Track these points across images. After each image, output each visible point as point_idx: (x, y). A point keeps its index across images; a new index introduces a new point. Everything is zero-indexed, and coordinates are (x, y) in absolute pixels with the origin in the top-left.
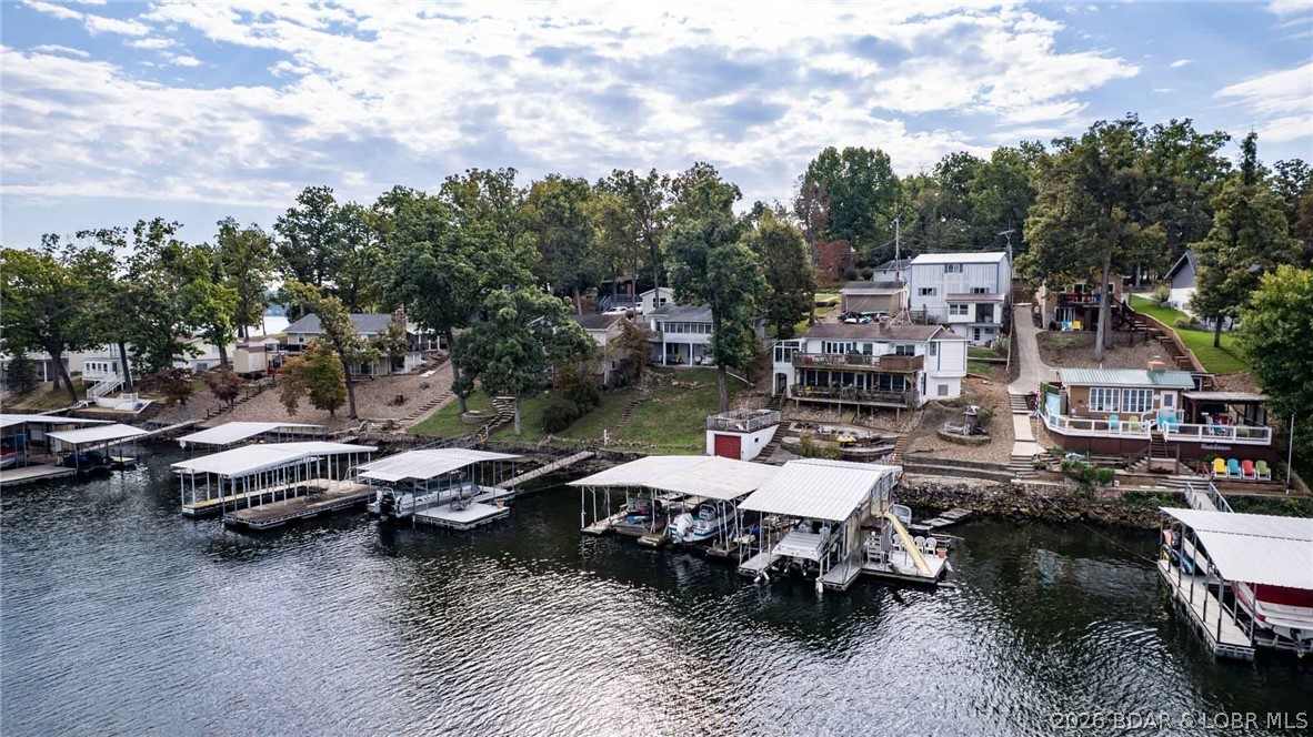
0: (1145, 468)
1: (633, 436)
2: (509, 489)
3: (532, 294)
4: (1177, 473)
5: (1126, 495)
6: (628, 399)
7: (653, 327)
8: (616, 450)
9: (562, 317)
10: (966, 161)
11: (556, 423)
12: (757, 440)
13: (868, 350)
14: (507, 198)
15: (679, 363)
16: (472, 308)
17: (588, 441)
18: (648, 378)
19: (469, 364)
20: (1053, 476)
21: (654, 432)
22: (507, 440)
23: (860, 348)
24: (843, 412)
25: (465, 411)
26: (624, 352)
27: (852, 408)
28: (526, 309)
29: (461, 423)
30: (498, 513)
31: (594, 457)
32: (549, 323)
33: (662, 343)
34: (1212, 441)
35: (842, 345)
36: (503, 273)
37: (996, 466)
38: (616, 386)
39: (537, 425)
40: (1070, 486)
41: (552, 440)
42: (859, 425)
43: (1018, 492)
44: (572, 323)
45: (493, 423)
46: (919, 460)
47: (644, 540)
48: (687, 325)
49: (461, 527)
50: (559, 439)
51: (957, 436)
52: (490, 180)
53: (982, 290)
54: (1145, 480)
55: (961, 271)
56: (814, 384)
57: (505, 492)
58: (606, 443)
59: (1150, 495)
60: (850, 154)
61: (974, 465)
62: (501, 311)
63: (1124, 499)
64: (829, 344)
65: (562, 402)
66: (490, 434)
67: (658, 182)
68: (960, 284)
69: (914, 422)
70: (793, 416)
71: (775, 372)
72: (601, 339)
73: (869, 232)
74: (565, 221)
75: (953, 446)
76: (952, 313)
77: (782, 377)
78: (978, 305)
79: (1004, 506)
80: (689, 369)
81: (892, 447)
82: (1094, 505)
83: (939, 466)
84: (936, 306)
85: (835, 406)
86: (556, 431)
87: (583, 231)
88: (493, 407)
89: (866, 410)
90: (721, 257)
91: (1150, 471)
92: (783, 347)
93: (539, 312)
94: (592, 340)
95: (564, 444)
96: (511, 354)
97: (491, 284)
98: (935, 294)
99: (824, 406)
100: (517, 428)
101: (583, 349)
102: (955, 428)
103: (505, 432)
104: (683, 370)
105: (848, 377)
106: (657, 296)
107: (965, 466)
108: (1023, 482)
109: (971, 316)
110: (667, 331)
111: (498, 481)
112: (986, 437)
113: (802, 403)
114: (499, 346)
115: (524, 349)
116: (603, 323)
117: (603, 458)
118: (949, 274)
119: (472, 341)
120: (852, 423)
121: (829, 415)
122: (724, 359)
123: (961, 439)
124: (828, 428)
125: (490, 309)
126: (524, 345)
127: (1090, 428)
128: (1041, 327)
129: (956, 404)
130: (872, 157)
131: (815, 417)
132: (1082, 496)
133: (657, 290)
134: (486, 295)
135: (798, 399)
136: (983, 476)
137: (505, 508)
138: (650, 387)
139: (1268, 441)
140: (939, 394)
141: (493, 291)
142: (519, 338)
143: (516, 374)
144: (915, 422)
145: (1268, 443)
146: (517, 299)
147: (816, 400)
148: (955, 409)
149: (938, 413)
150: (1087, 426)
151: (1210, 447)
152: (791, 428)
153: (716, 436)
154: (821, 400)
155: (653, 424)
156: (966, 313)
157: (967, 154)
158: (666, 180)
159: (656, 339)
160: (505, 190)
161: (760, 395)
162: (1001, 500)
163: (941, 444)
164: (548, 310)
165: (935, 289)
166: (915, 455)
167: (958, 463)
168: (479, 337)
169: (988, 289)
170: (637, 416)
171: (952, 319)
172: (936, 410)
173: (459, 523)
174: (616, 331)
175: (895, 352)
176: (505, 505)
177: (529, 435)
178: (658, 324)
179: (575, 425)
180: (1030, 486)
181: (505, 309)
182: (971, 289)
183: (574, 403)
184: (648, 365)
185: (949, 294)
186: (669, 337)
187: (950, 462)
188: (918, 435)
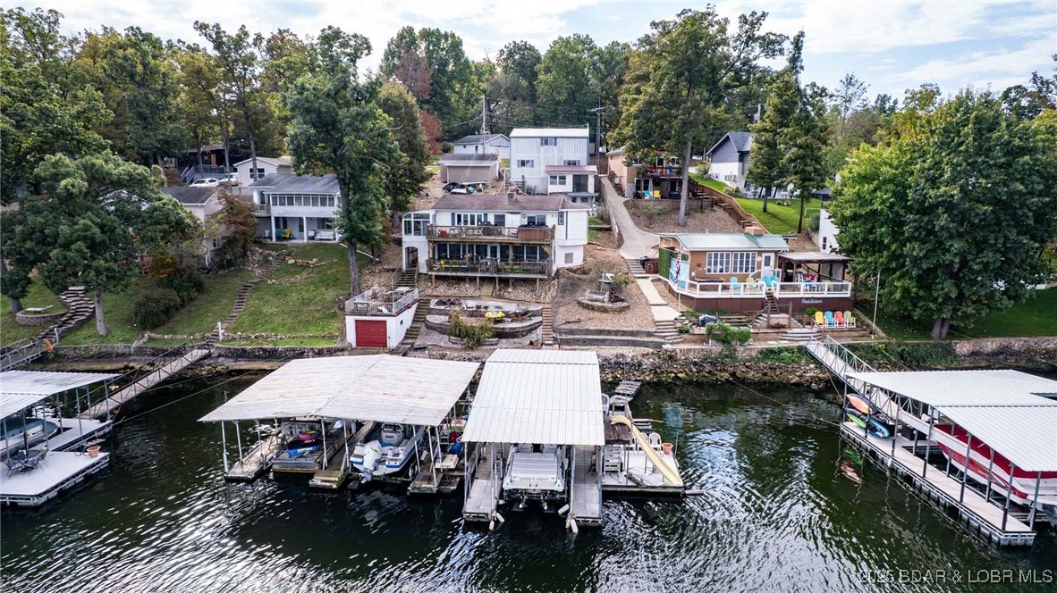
0: (766, 324)
1: (253, 327)
2: (102, 418)
3: (106, 161)
4: (790, 327)
5: (761, 352)
6: (236, 283)
7: (256, 199)
8: (236, 345)
9: (152, 190)
10: (526, 48)
11: (152, 317)
12: (402, 322)
13: (500, 220)
14: (51, 47)
15: (290, 239)
16: (17, 178)
17: (198, 336)
18: (257, 257)
19: (20, 253)
20: (695, 338)
21: (277, 320)
22: (89, 343)
23: (491, 219)
24: (481, 285)
25: (20, 308)
26: (228, 228)
27: (491, 280)
28: (99, 181)
29: (15, 325)
30: (93, 465)
31: (208, 356)
32: (135, 198)
33: (270, 218)
34: (810, 296)
35: (472, 217)
36: (60, 134)
37: (644, 332)
38: (221, 266)
39: (129, 321)
40: (714, 348)
41: (150, 339)
42: (500, 297)
43: (671, 357)
44: (166, 197)
45: (65, 323)
46: (572, 332)
47: (317, 481)
48: (299, 197)
49: (31, 502)
50: (159, 336)
51: (599, 304)
52: (23, 22)
53: (574, 164)
54: (769, 336)
55: (555, 144)
56: (446, 257)
57: (96, 425)
58: (221, 337)
59: (781, 350)
60: (427, 34)
61: (624, 333)
62: (63, 183)
63: (759, 356)
64: (459, 216)
65: (158, 292)
66: (62, 337)
67: (250, 40)
68: (556, 156)
69: (550, 293)
70: (429, 291)
71: (405, 246)
72: (200, 214)
73: (445, 110)
74: (138, 78)
75: (596, 314)
76: (552, 183)
77: (412, 251)
78: (574, 176)
79: (662, 372)
80: (304, 246)
81: (538, 319)
82: (737, 364)
83: (591, 337)
84: (534, 177)
85: (472, 280)
86: (154, 327)
87: (162, 90)
88: (61, 301)
89: (505, 282)
90: (359, 118)
91: (770, 327)
92: (412, 220)
93: (118, 184)
94: (192, 217)
95: (166, 342)
96: (85, 239)
97: (44, 148)
98: (532, 166)
99: (460, 280)
100: (100, 328)
101: (180, 229)
102: (596, 296)
103: (84, 332)
104: (297, 247)
105: (481, 249)
106: (255, 165)
107: (616, 335)
108: (674, 347)
109: (569, 186)
110: (275, 204)
111: (84, 408)
112: (625, 304)
113: (438, 277)
114: (64, 229)
115: (103, 232)
116: (200, 196)
117: (220, 356)
118: (545, 147)
119: (20, 223)
120: (492, 296)
121: (468, 289)
122: (356, 235)
123: (603, 307)
124: (472, 304)
125: (45, 180)
126: (102, 227)
127: (717, 290)
128: (624, 196)
129: (582, 271)
130: (446, 40)
131: (453, 291)
132: (726, 356)
133: (254, 160)
134: (37, 162)
135: (434, 273)
136: (635, 344)
137: (102, 455)
138: (261, 266)
139: (848, 294)
140: (566, 262)
141: (47, 156)
142: (94, 218)
143: (95, 264)
144: (553, 292)
145: (848, 295)
146: (85, 168)
147: (454, 274)
148: (583, 277)
149: (573, 281)
150: (715, 288)
151: (808, 302)
152: (432, 305)
153: (356, 321)
154: (459, 274)
155: (274, 310)
156: (564, 183)
157: (526, 43)
158: (259, 38)
159: (263, 214)
160: (47, 38)
161: (388, 271)
162: (659, 368)
163: (584, 314)
164: (133, 183)
165: (532, 161)
166: (567, 327)
167: (609, 332)
168: (30, 218)
169: (579, 161)
170: (252, 302)
171: (552, 189)
172: (568, 278)
173: (28, 498)
174: (215, 204)
175: (526, 223)
176: (101, 450)
177: (118, 333)
178: (262, 195)
179: (178, 318)
180: (681, 351)
181: (69, 180)
182: (565, 161)
183: (174, 292)
184: (255, 242)
185: (547, 166)
186: (278, 211)
187: (600, 332)
188: (559, 305)
